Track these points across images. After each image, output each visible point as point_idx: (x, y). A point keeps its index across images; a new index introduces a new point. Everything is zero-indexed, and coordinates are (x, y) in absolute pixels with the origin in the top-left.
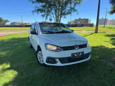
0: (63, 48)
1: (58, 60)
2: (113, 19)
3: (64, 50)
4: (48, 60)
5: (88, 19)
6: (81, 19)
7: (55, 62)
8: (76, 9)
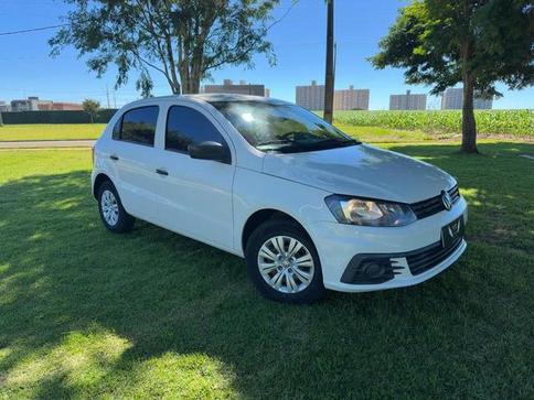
0: (415, 208)
1: (403, 262)
2: (352, 87)
3: (420, 217)
4: (361, 266)
5: (263, 86)
6: (234, 84)
7: (389, 274)
8: (270, 41)
